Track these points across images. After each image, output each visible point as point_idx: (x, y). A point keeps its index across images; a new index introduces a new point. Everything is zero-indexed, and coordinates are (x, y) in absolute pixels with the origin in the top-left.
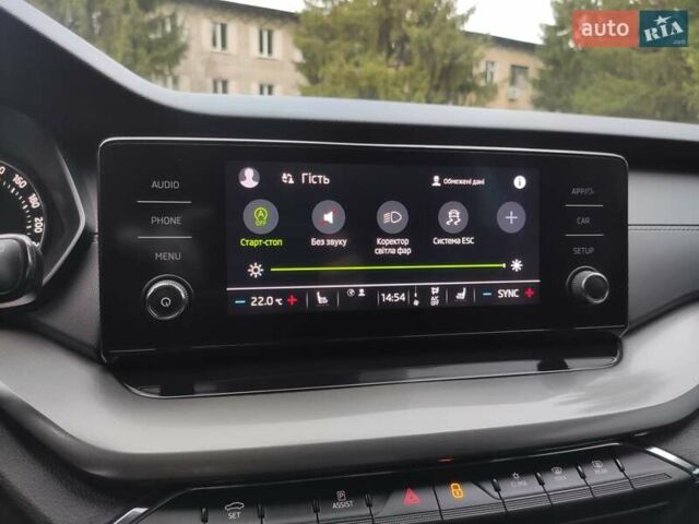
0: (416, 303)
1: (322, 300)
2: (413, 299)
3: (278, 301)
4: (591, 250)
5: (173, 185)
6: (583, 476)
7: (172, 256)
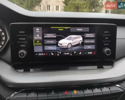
0: (71, 55)
1: (52, 54)
2: (70, 54)
3: (44, 54)
4: (108, 44)
5: (24, 32)
6: (101, 90)
7: (24, 46)
